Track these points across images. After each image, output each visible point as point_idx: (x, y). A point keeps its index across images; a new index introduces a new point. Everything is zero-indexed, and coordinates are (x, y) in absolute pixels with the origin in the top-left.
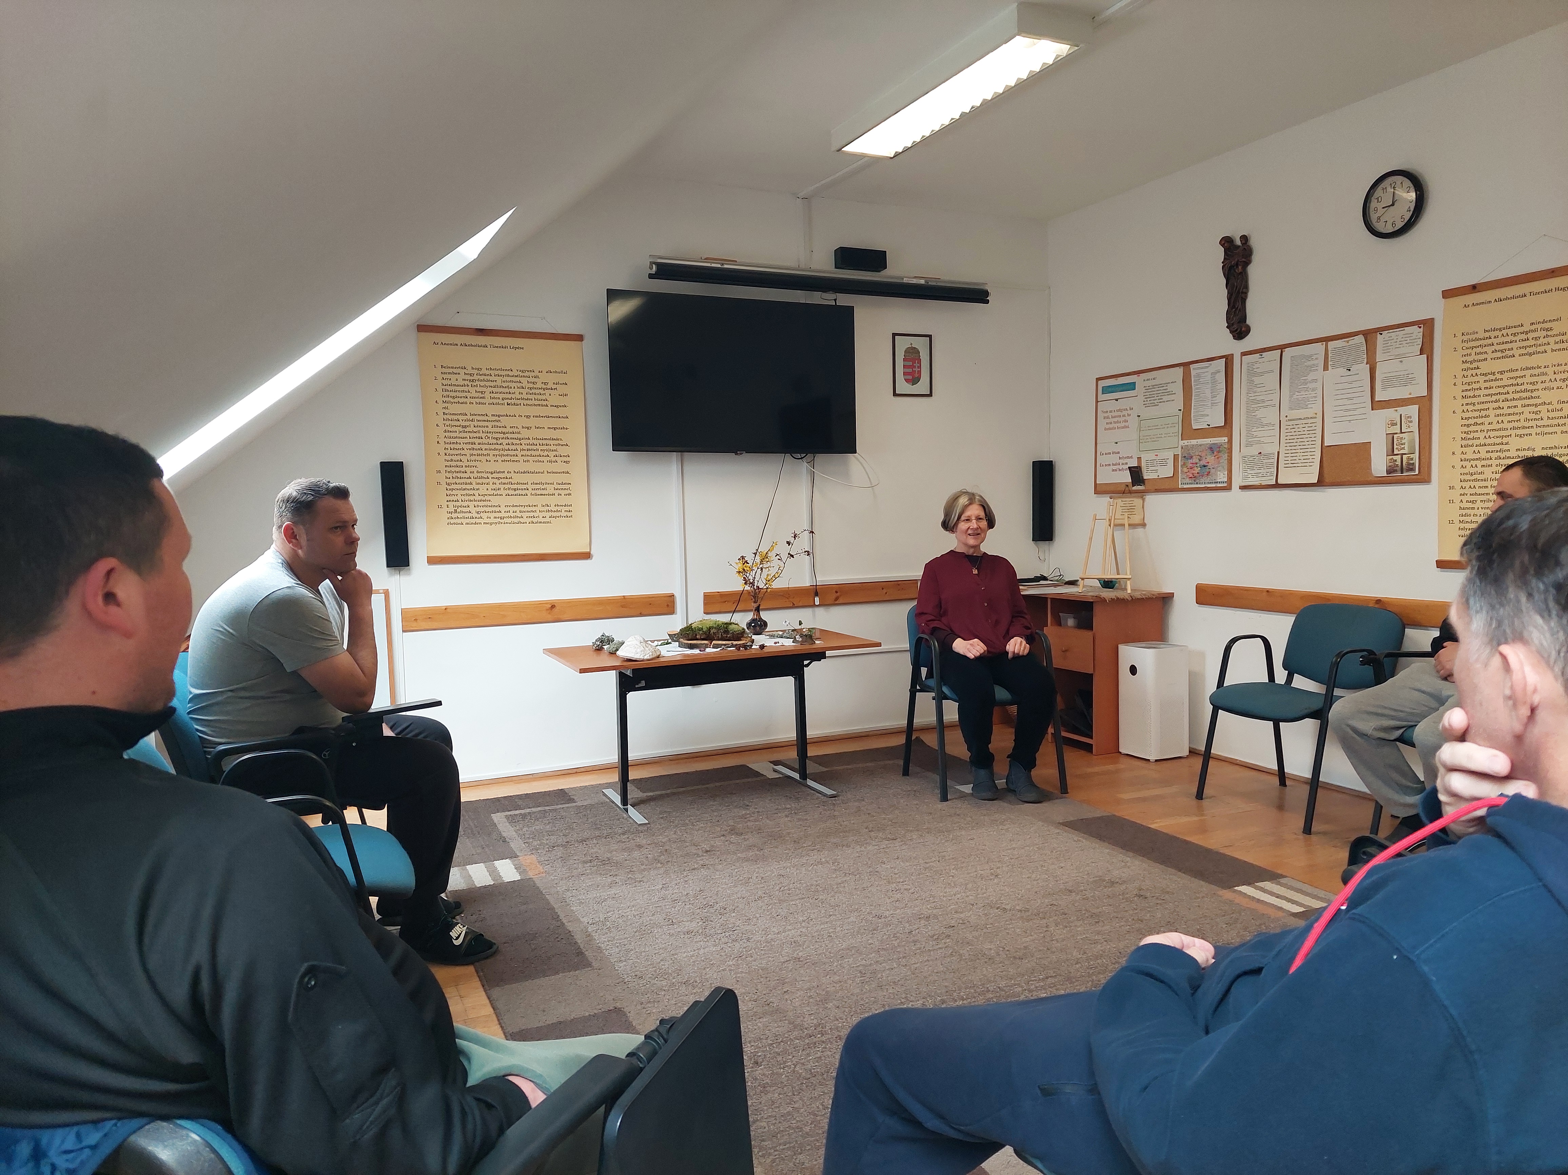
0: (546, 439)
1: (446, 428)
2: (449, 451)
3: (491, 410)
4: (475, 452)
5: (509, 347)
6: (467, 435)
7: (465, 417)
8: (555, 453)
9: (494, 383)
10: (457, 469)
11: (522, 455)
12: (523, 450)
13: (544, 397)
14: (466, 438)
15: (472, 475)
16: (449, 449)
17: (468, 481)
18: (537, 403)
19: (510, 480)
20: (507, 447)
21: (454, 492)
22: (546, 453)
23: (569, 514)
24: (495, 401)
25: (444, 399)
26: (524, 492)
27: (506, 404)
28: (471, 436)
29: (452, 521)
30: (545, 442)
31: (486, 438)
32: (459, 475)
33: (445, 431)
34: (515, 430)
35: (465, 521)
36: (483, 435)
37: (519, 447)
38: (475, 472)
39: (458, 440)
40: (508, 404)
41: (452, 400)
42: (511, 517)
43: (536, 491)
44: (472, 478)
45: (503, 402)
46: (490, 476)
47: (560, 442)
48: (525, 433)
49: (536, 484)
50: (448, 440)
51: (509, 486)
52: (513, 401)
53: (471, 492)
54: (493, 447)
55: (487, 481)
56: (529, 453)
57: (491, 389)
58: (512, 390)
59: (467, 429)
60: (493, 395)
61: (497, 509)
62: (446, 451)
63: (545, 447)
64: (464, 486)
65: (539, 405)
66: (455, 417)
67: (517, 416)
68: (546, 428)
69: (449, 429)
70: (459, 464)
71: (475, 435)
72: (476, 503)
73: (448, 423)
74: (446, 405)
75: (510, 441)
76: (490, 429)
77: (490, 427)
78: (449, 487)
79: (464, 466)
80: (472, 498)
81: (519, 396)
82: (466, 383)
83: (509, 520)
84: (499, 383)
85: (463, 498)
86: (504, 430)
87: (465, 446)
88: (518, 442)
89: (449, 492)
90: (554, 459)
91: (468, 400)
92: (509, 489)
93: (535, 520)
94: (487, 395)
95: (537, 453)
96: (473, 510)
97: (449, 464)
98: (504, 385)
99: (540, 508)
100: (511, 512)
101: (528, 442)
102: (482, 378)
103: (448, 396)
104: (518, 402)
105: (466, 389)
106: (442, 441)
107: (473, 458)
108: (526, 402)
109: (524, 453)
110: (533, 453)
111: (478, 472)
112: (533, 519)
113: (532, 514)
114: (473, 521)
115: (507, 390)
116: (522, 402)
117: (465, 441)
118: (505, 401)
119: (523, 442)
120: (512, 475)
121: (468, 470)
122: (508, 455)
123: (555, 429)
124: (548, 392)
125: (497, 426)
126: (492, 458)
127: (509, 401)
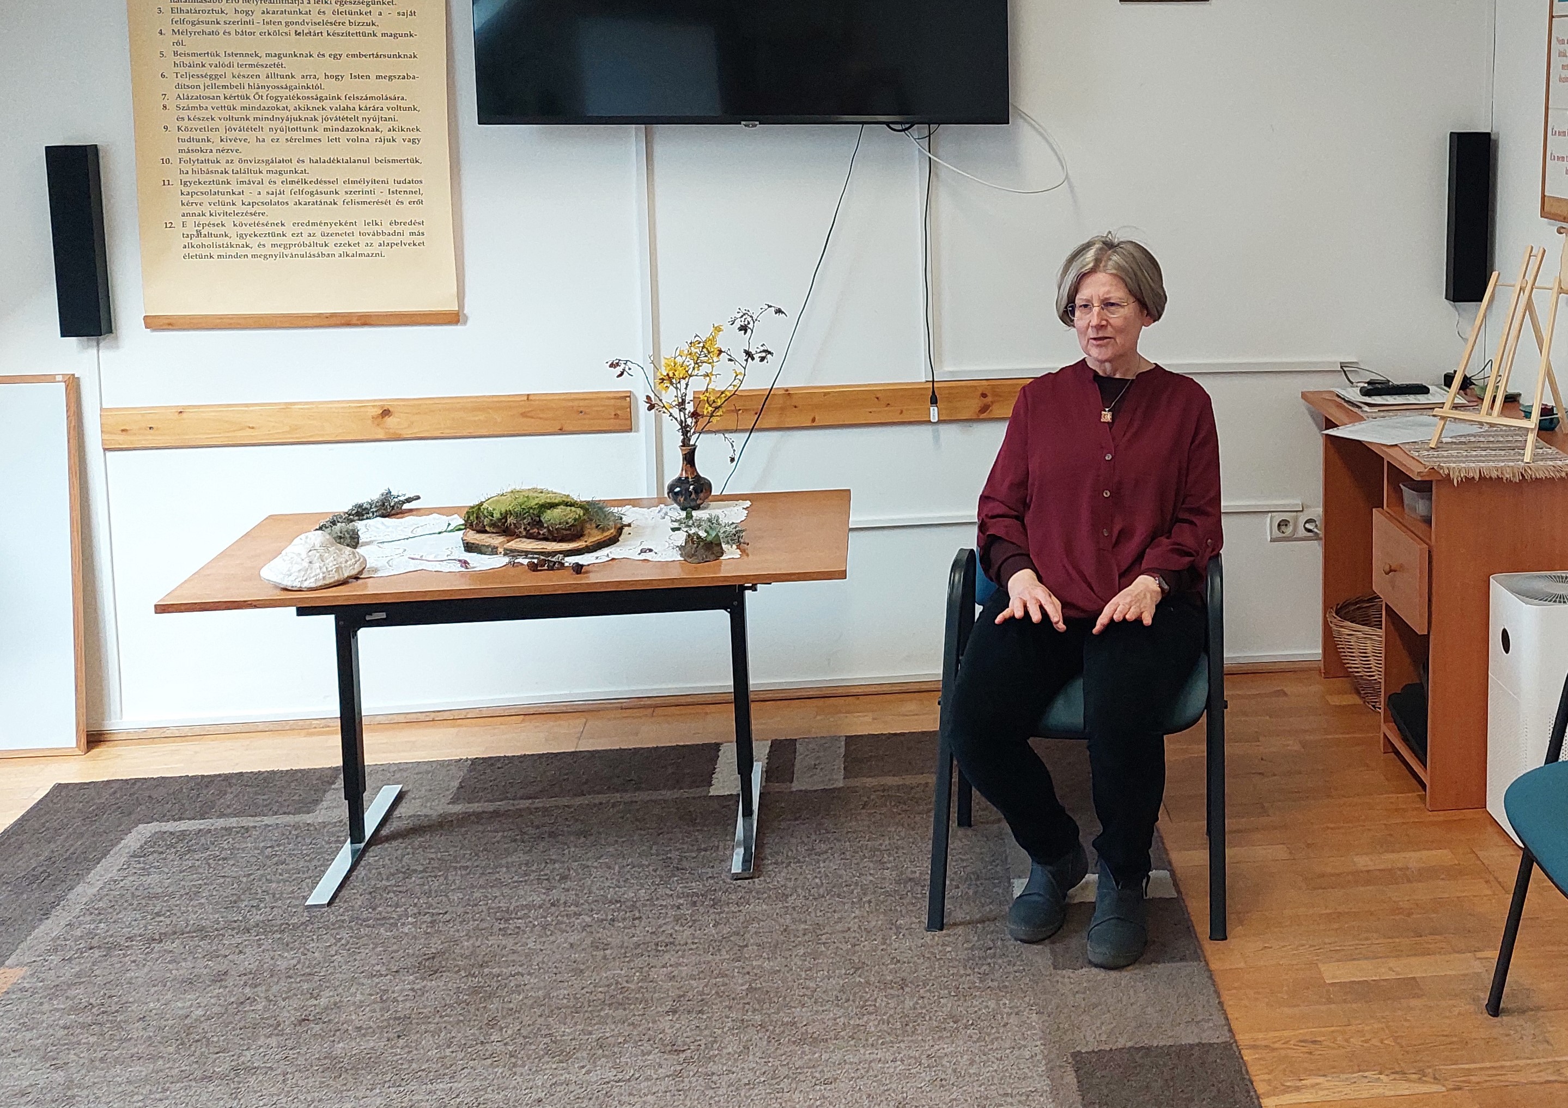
0: (371, 98)
1: (180, 80)
2: (186, 123)
3: (259, 43)
4: (234, 124)
6: (220, 93)
7: (215, 60)
8: (390, 124)
10: (201, 156)
11: (326, 129)
12: (326, 119)
13: (366, 19)
14: (218, 97)
15: (229, 167)
16: (186, 119)
17: (224, 177)
18: (353, 29)
19: (303, 176)
20: (296, 114)
21: (196, 199)
22: (373, 124)
23: (418, 239)
24: (272, 28)
25: (176, 27)
26: (330, 198)
27: (293, 33)
28: (228, 95)
29: (192, 252)
30: (370, 103)
31: (257, 97)
32: (204, 167)
33: (178, 86)
34: (311, 82)
35: (215, 252)
36: (251, 93)
37: (319, 114)
38: (236, 161)
39: (203, 103)
40: (297, 34)
41: (190, 28)
42: (304, 245)
43: (353, 197)
44: (230, 172)
45: (286, 30)
46: (265, 168)
47: (400, 103)
48: (331, 88)
49: (353, 182)
50: (183, 103)
51: (301, 187)
52: (305, 29)
53: (228, 199)
54: (267, 114)
55: (258, 177)
56: (339, 124)
57: (264, 6)
58: (304, 7)
59: (220, 82)
60: (268, 17)
61: (279, 230)
62: (180, 123)
63: (370, 114)
64: (214, 188)
65: (358, 34)
66: (198, 60)
67: (315, 55)
68: (372, 77)
69: (186, 81)
70: (205, 145)
71: (235, 92)
72: (237, 219)
73: (182, 70)
74: (177, 38)
75: (302, 103)
76: (262, 81)
77: (263, 77)
78: (185, 190)
79: (214, 151)
80: (229, 209)
81: (319, 18)
83: (302, 250)
85: (213, 209)
86: (290, 82)
87: (216, 114)
88: (317, 104)
89: (186, 199)
90: (389, 135)
91: (221, 28)
92: (301, 192)
93: (351, 251)
94: (258, 17)
95: (356, 124)
96: (232, 231)
97: (185, 146)
99: (361, 228)
100: (305, 235)
101: (336, 103)
103: (183, 22)
104: (318, 29)
105: (216, 6)
106: (171, 106)
107: (231, 135)
108: (331, 29)
109: (328, 124)
110: (348, 124)
111: (240, 161)
112: (347, 249)
113: (344, 239)
114: (232, 251)
115: (294, 7)
116: (324, 29)
117: (217, 103)
118: (293, 28)
119: (327, 104)
120: (307, 166)
121: (223, 157)
122: (298, 129)
123: (390, 79)
124: (375, 8)
125: (277, 76)
126: (267, 135)
127: (299, 28)
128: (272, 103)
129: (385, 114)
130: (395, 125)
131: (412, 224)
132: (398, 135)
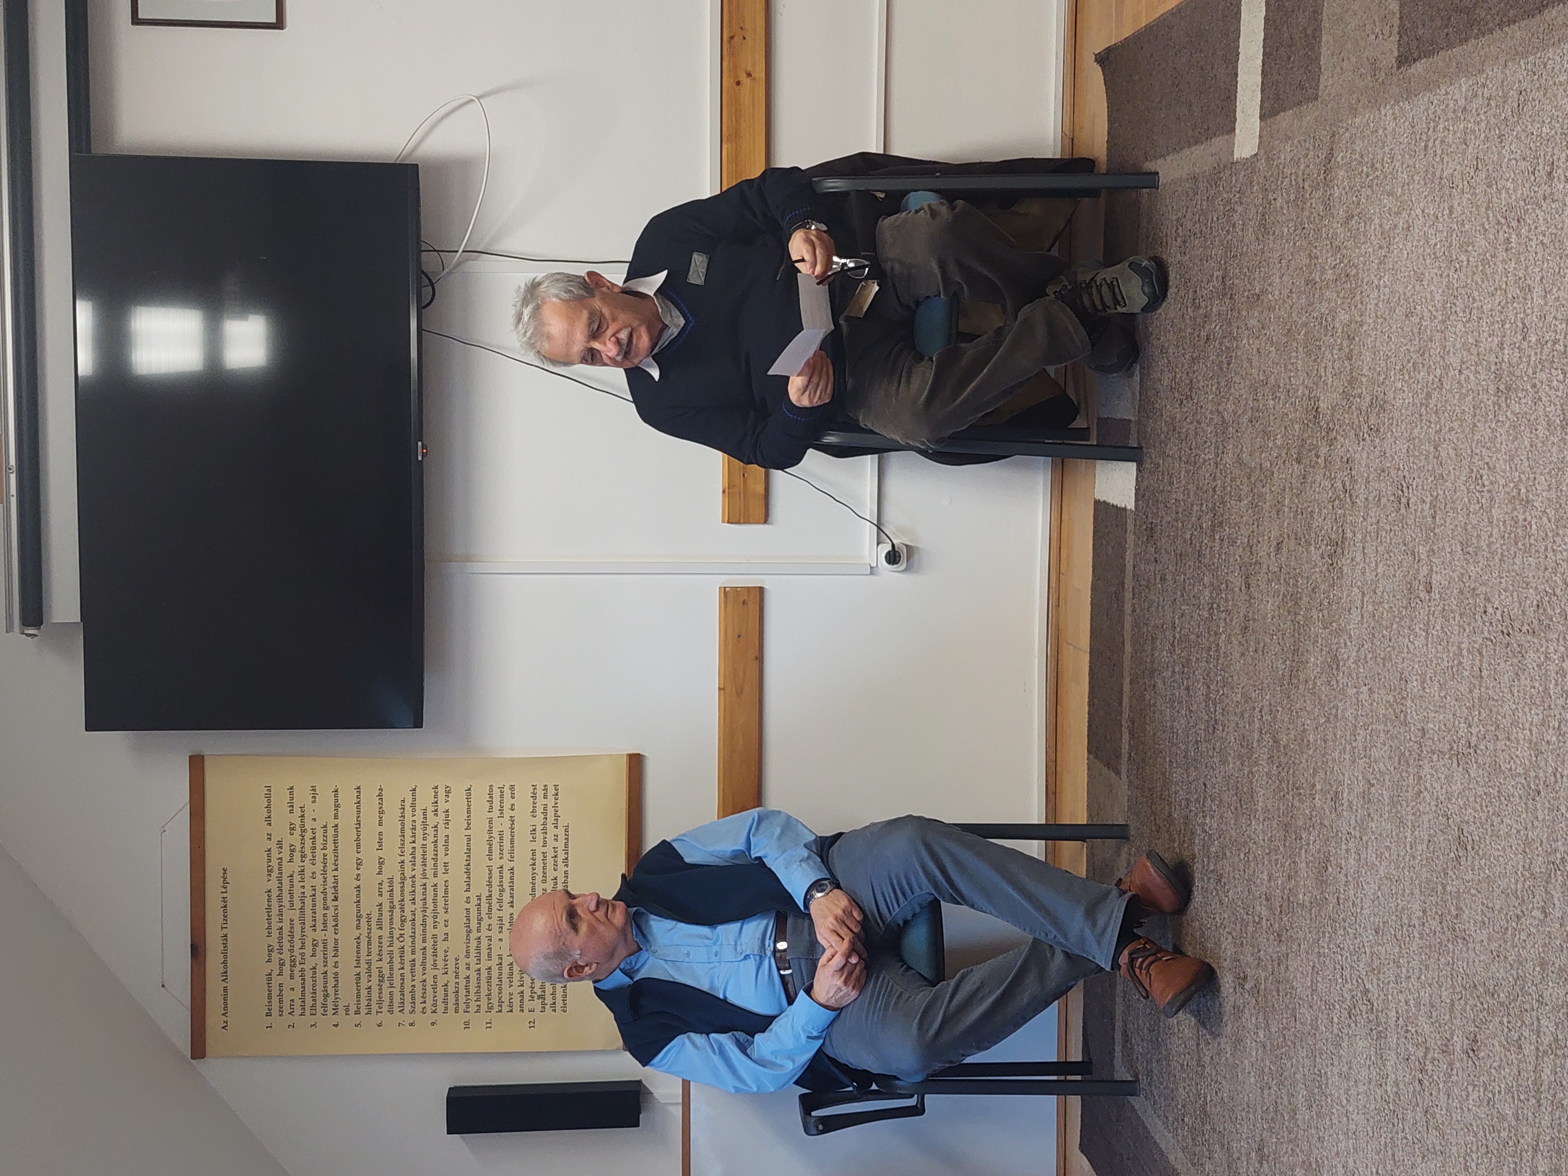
0: (402, 831)
1: (385, 1008)
2: (429, 1005)
3: (347, 934)
4: (430, 960)
5: (225, 895)
6: (397, 973)
7: (364, 977)
8: (430, 815)
9: (297, 922)
10: (462, 992)
11: (435, 875)
12: (425, 876)
13: (320, 833)
14: (402, 975)
15: (474, 967)
16: (424, 1005)
17: (484, 974)
18: (330, 846)
19: (483, 898)
20: (419, 903)
21: (505, 999)
22: (430, 831)
23: (551, 791)
24: (330, 923)
25: (330, 1011)
26: (507, 874)
27: (335, 903)
28: (399, 966)
29: (558, 1003)
30: (408, 833)
31: (401, 939)
32: (473, 989)
33: (391, 1012)
34: (386, 888)
36: (397, 944)
37: (419, 882)
38: (467, 960)
39: (408, 989)
40: (336, 899)
41: (330, 999)
43: (506, 852)
44: (479, 966)
45: (332, 909)
46: (474, 935)
47: (408, 804)
48: (392, 869)
49: (490, 851)
50: (408, 1007)
51: (494, 901)
52: (330, 891)
53: (506, 969)
54: (419, 929)
55: (484, 942)
56: (430, 863)
57: (308, 930)
58: (308, 892)
59: (386, 972)
60: (320, 926)
62: (429, 1011)
63: (419, 832)
64: (495, 981)
65: (335, 842)
66: (364, 993)
67: (358, 883)
68: (380, 829)
69: (386, 1004)
70: (451, 989)
71: (397, 959)
73: (375, 1007)
74: (341, 1011)
75: (408, 897)
76: (385, 932)
77: (380, 932)
78: (496, 1008)
79: (457, 980)
81: (320, 878)
82: (297, 974)
84: (296, 915)
85: (516, 983)
86: (386, 908)
87: (419, 977)
88: (408, 882)
89: (505, 1008)
90: (442, 815)
91: (331, 971)
92: (500, 901)
93: (561, 856)
94: (319, 936)
95: (430, 848)
97: (452, 1007)
98: (297, 905)
99: (538, 845)
101: (408, 866)
102: (286, 945)
103: (324, 1006)
104: (330, 881)
105: (308, 974)
106: (411, 1018)
107: (440, 964)
108: (330, 867)
109: (430, 873)
110: (430, 854)
111: (467, 956)
112: (560, 860)
113: (550, 862)
115: (308, 901)
116: (330, 874)
117: (408, 976)
118: (330, 903)
119: (408, 873)
120: (472, 894)
121: (463, 973)
122: (435, 902)
123: (381, 812)
124: (309, 825)
125: (379, 921)
126: (441, 931)
127: (330, 897)
128: (408, 924)
129: (419, 818)
130: (431, 808)
131: (534, 796)
132: (442, 807)
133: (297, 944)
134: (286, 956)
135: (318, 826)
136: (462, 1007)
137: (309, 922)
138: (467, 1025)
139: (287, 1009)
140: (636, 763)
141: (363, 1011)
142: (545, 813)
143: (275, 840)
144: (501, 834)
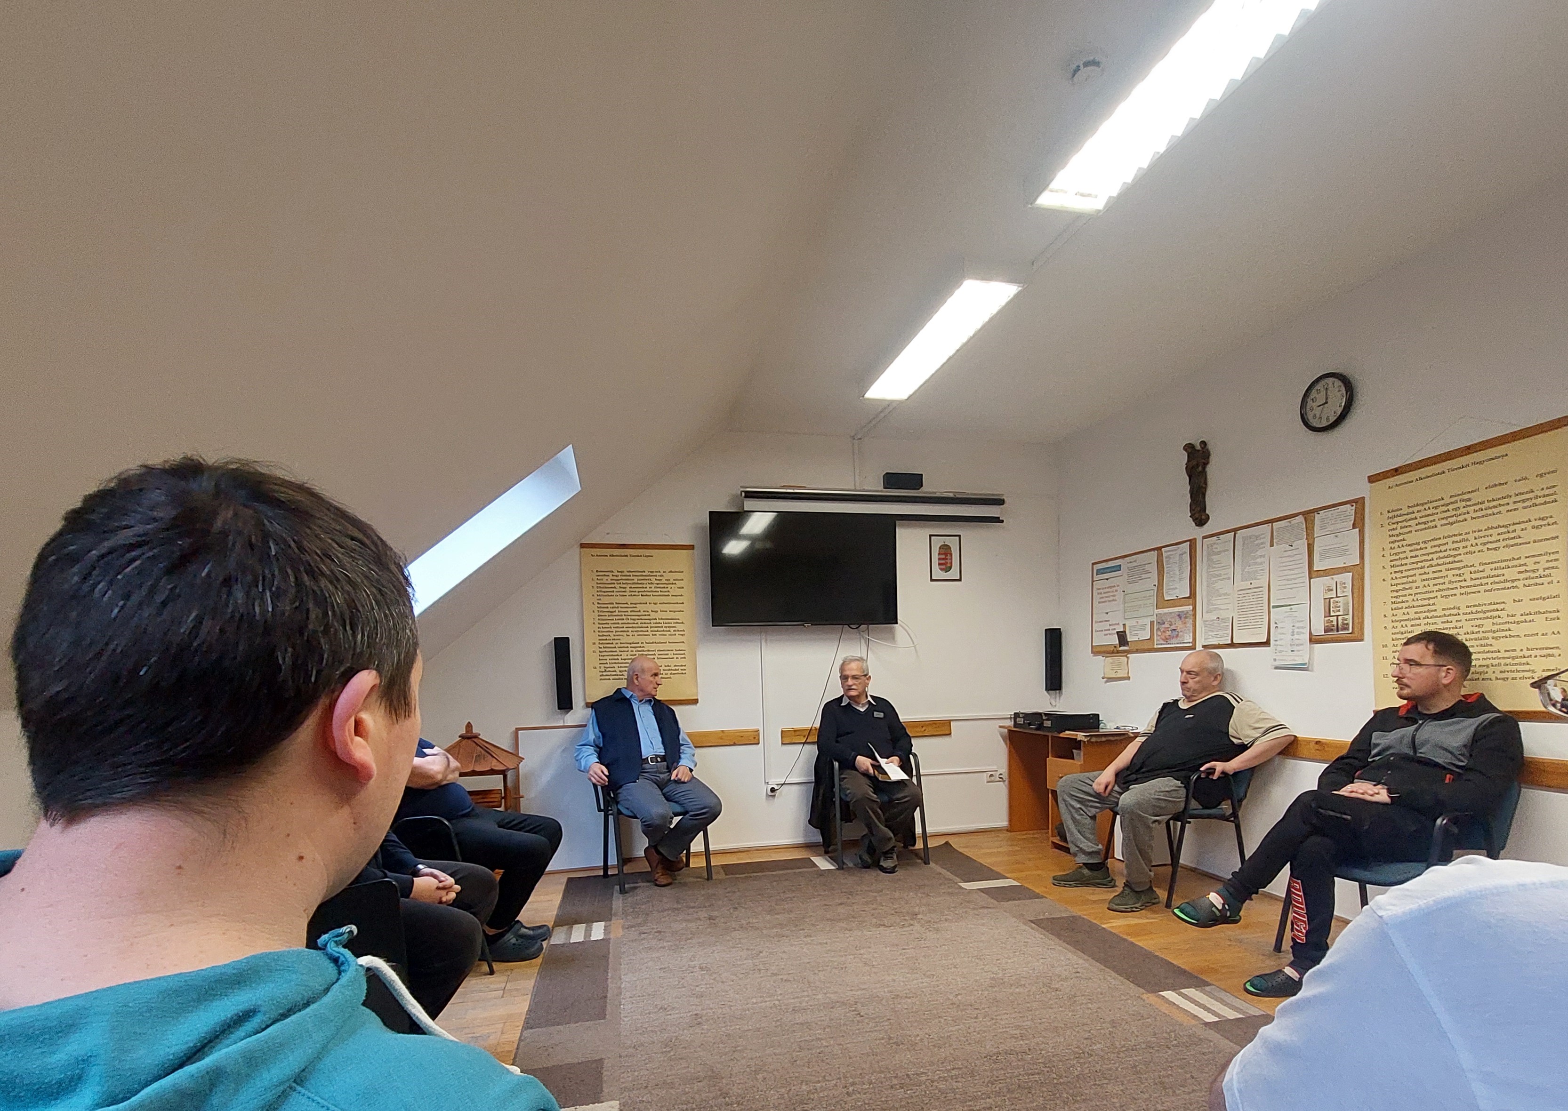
0: (668, 619)
2: (602, 630)
3: (628, 599)
4: (619, 630)
5: (642, 556)
6: (614, 618)
7: (612, 606)
8: (674, 629)
9: (633, 582)
10: (607, 641)
11: (651, 631)
12: (651, 627)
13: (667, 590)
14: (613, 620)
15: (617, 646)
16: (601, 628)
17: (614, 650)
18: (662, 593)
20: (641, 625)
21: (605, 658)
22: (668, 629)
23: (684, 672)
24: (633, 593)
25: (598, 593)
27: (640, 595)
28: (616, 619)
29: (603, 677)
30: (667, 621)
31: (627, 619)
32: (608, 646)
33: (599, 616)
34: (646, 613)
35: (611, 677)
36: (625, 618)
37: (649, 625)
38: (619, 643)
39: (607, 622)
40: (642, 596)
41: (603, 594)
45: (638, 594)
46: (629, 646)
47: (678, 621)
48: (653, 615)
50: (600, 622)
52: (645, 594)
53: (616, 657)
54: (631, 625)
55: (626, 649)
56: (656, 629)
57: (630, 586)
58: (644, 586)
59: (614, 614)
60: (631, 590)
62: (599, 629)
63: (668, 625)
64: (611, 654)
65: (663, 595)
66: (606, 606)
67: (648, 604)
68: (668, 611)
69: (601, 614)
70: (608, 638)
71: (619, 618)
72: (620, 665)
73: (601, 610)
74: (599, 597)
75: (643, 621)
76: (629, 613)
78: (601, 654)
79: (611, 639)
80: (617, 661)
81: (649, 590)
82: (613, 581)
84: (636, 581)
85: (611, 661)
86: (639, 614)
87: (612, 626)
88: (649, 621)
89: (601, 658)
90: (674, 633)
91: (614, 594)
94: (628, 589)
95: (662, 629)
96: (617, 670)
97: (601, 638)
98: (639, 582)
101: (655, 621)
102: (624, 578)
103: (601, 592)
104: (649, 594)
105: (613, 586)
106: (596, 623)
107: (618, 633)
108: (654, 594)
109: (652, 629)
110: (660, 629)
114: (617, 677)
115: (641, 586)
116: (651, 593)
117: (613, 622)
118: (640, 593)
119: (652, 621)
120: (645, 645)
121: (614, 642)
122: (641, 631)
123: (674, 612)
124: (670, 586)
125: (634, 611)
126: (630, 634)
127: (643, 593)
128: (632, 621)
129: (672, 625)
130: (676, 629)
131: (681, 666)
132: (677, 633)
133: (624, 582)
134: (619, 578)
135: (669, 589)
136: (601, 642)
137: (633, 586)
138: (594, 644)
139: (599, 578)
140: (695, 702)
141: (599, 606)
142: (676, 670)
143: (664, 574)
144: (667, 654)
